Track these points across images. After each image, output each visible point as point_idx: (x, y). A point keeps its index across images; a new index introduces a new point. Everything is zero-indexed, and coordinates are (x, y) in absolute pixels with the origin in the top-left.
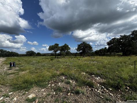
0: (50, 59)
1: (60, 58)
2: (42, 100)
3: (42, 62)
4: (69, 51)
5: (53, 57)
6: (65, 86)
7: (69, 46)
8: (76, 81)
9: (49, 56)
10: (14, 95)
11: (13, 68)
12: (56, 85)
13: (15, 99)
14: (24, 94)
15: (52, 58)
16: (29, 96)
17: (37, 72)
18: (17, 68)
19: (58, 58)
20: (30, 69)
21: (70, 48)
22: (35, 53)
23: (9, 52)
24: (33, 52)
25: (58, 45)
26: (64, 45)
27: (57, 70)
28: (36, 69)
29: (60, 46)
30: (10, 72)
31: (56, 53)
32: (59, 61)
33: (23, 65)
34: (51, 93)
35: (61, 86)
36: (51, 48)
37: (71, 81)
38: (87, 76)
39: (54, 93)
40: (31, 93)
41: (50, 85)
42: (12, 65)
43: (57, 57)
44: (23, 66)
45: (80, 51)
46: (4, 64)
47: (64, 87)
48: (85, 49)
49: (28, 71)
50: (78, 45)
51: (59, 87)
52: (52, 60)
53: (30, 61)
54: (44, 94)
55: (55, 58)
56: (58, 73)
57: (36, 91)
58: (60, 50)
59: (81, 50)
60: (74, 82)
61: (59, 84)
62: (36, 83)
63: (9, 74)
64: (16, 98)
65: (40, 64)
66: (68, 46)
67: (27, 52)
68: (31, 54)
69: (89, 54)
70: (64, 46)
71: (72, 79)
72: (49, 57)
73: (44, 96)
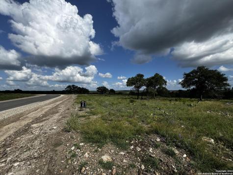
0: (128, 100)
1: (145, 99)
2: (123, 173)
3: (117, 104)
4: (164, 86)
5: (134, 97)
6: (164, 158)
7: (164, 78)
8: (191, 153)
9: (126, 94)
10: (85, 149)
11: (83, 109)
12: (143, 150)
13: (86, 155)
14: (96, 151)
15: (132, 99)
16: (102, 157)
17: (111, 120)
18: (88, 110)
19: (142, 99)
20: (102, 113)
21: (166, 82)
22: (107, 89)
23: (79, 88)
24: (105, 88)
25: (142, 76)
26: (153, 76)
27: (143, 121)
28: (109, 114)
29: (145, 78)
30: (81, 113)
31: (138, 91)
32: (145, 105)
33: (94, 105)
34: (137, 164)
35: (154, 156)
36: (130, 83)
37: (177, 152)
38: (223, 149)
39: (143, 167)
40: (106, 153)
41: (132, 147)
42: (83, 105)
43: (140, 97)
44: (94, 108)
45: (189, 86)
46: (75, 102)
47: (161, 161)
48: (204, 82)
49: (99, 116)
50: (185, 74)
51: (150, 156)
52: (132, 101)
53: (102, 102)
54: (124, 161)
55: (138, 99)
56: (146, 127)
57: (112, 151)
58: (145, 85)
59: (193, 84)
60: (185, 156)
61: (150, 151)
62: (111, 137)
63: (80, 116)
64: (88, 154)
65: (115, 106)
66: (161, 77)
67: (98, 88)
68: (102, 91)
69: (217, 95)
70: (153, 78)
71: (178, 147)
72: (127, 97)
73: (124, 166)
